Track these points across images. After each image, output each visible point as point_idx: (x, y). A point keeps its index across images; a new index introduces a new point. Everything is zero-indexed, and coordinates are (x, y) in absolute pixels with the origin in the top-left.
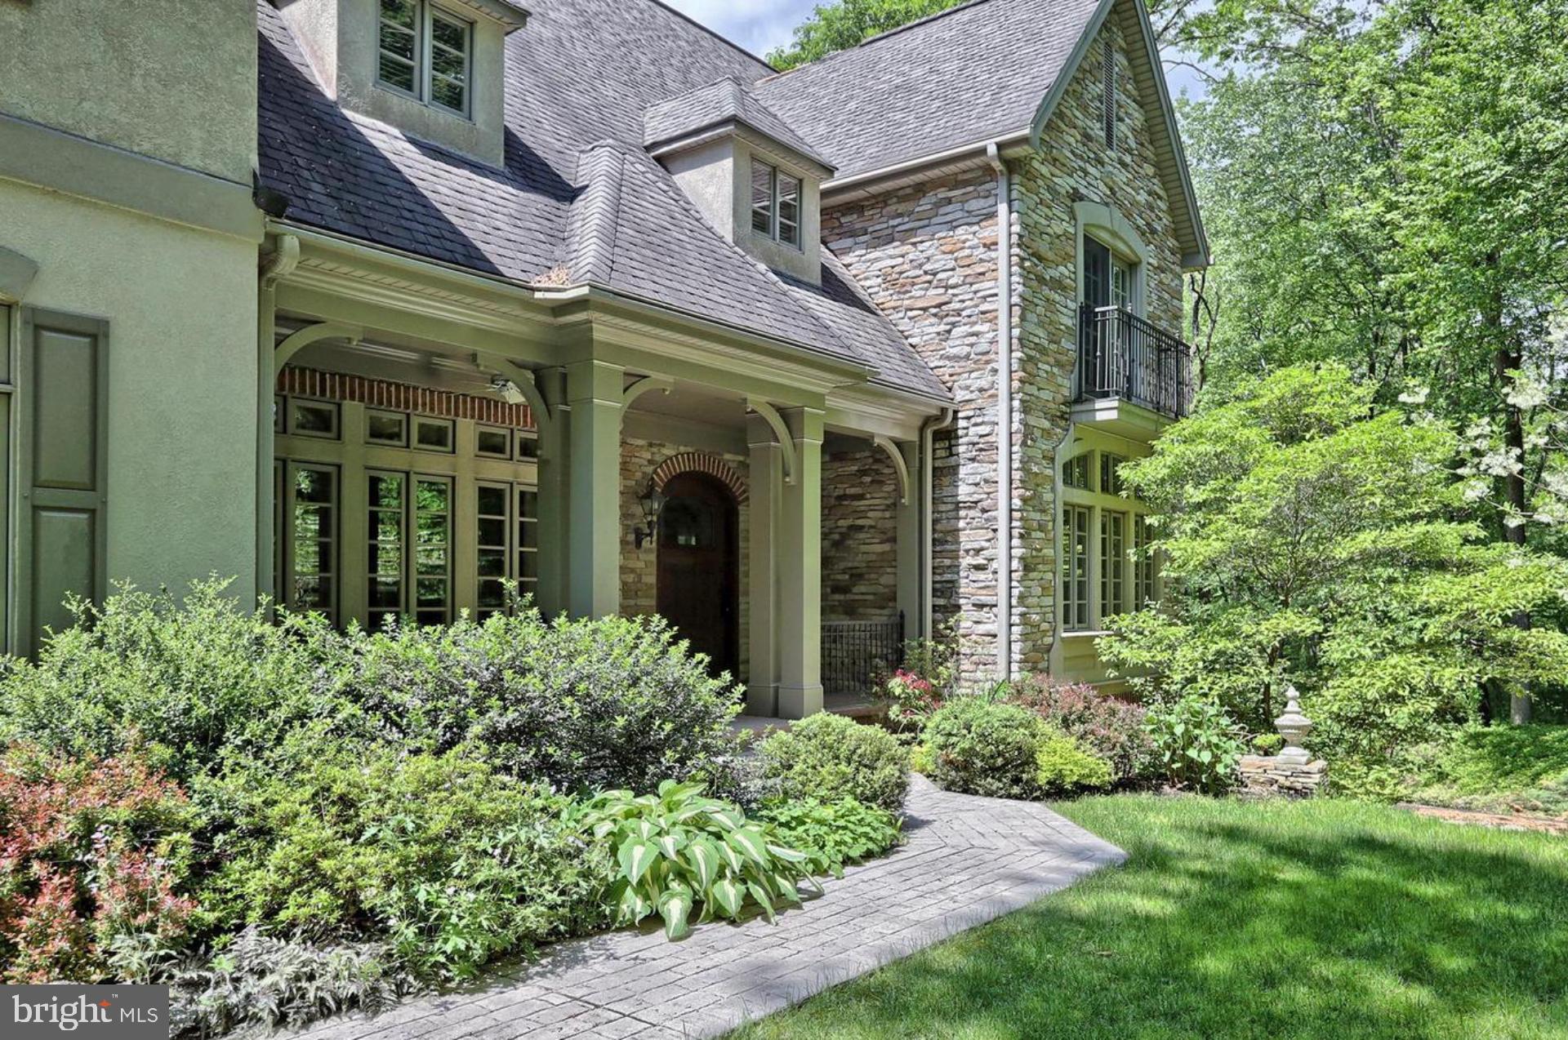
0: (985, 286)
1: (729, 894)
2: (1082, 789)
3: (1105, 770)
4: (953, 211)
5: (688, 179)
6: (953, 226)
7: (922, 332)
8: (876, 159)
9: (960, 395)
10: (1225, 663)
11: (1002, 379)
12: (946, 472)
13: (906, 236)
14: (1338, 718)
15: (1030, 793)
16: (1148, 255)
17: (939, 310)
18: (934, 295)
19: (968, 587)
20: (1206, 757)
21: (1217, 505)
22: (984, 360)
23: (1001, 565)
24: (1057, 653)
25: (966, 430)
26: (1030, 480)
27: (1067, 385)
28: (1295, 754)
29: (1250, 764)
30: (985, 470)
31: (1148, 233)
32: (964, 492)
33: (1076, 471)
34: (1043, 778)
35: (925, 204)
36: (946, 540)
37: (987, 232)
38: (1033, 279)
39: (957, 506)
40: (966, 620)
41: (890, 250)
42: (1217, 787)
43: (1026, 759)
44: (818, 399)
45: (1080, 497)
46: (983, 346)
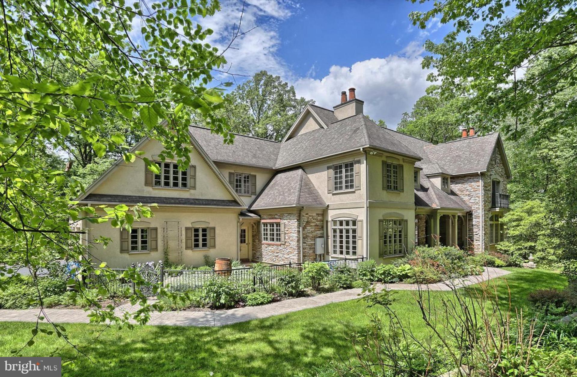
0: (477, 192)
1: (477, 273)
2: (501, 267)
3: (504, 264)
4: (471, 180)
5: (432, 180)
6: (471, 182)
7: (466, 198)
8: (457, 172)
9: (473, 208)
10: (520, 249)
11: (481, 206)
12: (471, 220)
13: (462, 183)
14: (538, 258)
15: (494, 266)
16: (501, 180)
17: (469, 195)
18: (468, 193)
19: (475, 237)
20: (519, 263)
21: (518, 226)
22: (477, 203)
23: (481, 234)
24: (489, 247)
25: (474, 214)
26: (485, 221)
27: (490, 205)
28: (531, 263)
29: (524, 264)
30: (477, 220)
31: (501, 176)
32: (474, 223)
33: (491, 219)
34: (496, 265)
35: (466, 179)
36: (471, 230)
37: (478, 184)
38: (485, 190)
39: (473, 225)
40: (475, 243)
41: (460, 185)
42: (520, 267)
43: (494, 262)
44: (457, 213)
45: (492, 222)
46: (477, 201)
